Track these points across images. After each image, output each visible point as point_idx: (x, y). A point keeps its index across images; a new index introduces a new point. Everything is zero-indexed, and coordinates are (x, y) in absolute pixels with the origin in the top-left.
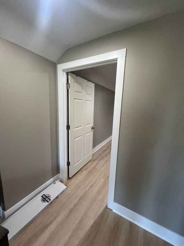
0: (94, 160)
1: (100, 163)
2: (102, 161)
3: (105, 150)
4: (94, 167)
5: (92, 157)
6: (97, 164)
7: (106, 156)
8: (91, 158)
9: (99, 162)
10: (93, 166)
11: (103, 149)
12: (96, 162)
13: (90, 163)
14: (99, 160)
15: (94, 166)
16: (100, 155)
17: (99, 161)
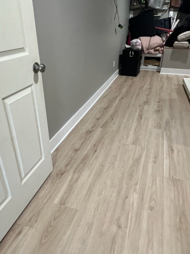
0: (61, 174)
1: (79, 183)
2: (86, 173)
3: (89, 132)
4: (63, 202)
5: (54, 165)
6: (71, 188)
7: (96, 151)
8: (49, 168)
9: (77, 180)
10: (57, 201)
11: (83, 130)
12: (68, 178)
13: (46, 186)
14: (74, 172)
15: (62, 198)
16: (77, 150)
17: (76, 175)
